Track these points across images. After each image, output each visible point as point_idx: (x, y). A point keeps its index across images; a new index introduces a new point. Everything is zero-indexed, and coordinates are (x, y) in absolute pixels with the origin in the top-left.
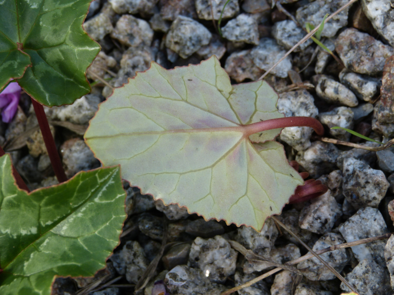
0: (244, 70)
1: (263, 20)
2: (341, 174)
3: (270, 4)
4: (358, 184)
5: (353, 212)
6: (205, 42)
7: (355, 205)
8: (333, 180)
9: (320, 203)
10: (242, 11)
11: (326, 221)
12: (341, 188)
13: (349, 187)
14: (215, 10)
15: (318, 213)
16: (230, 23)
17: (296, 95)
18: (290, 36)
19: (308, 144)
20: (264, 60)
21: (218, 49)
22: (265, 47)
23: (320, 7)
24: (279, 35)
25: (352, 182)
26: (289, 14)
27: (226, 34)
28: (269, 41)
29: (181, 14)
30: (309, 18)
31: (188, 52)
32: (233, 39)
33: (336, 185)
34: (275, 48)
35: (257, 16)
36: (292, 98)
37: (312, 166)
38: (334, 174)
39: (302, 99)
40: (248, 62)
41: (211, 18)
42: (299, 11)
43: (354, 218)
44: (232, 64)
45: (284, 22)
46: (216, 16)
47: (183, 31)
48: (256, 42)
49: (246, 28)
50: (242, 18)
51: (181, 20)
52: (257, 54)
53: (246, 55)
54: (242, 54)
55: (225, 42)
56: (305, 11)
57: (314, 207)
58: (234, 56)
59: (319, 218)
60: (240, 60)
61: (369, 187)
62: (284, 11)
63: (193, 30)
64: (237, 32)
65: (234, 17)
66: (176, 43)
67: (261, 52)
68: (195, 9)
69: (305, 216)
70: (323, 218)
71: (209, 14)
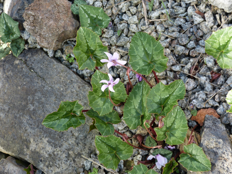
0: (194, 54)
1: (195, 41)
2: (223, 70)
3: (197, 37)
4: (227, 72)
5: (228, 78)
6: (184, 50)
7: (228, 76)
8: (222, 72)
9: (220, 78)
10: (190, 41)
11: (223, 81)
12: (224, 73)
13: (226, 73)
14: (184, 42)
15: (221, 80)
16: (188, 44)
17: (209, 56)
18: (203, 44)
19: (214, 66)
20: (199, 50)
21: (187, 50)
22: (198, 47)
23: (208, 35)
24: (201, 44)
25: (226, 71)
26: (201, 39)
27: (188, 47)
28: (198, 46)
29: (176, 45)
30: (206, 38)
31: (181, 53)
32: (190, 47)
33: (223, 73)
34: (200, 47)
35: (194, 41)
36: (208, 57)
37: (216, 71)
38: (222, 71)
39: (210, 57)
40: (195, 52)
41: (184, 44)
42: (204, 37)
43: (229, 79)
44: (191, 53)
45: (201, 41)
46: (185, 43)
47: (178, 49)
48: (196, 47)
49: (193, 44)
50: (191, 42)
51: (177, 46)
52: (197, 49)
53: (194, 50)
54: (193, 50)
55: (188, 48)
56: (205, 37)
57: (219, 79)
58: (191, 51)
59: (221, 81)
60: (193, 52)
61: (230, 71)
62: (200, 38)
63: (181, 48)
64: (191, 46)
65: (189, 42)
66: (177, 52)
67: (198, 49)
68: (179, 43)
69: (218, 81)
70: (222, 81)
71: (183, 43)
